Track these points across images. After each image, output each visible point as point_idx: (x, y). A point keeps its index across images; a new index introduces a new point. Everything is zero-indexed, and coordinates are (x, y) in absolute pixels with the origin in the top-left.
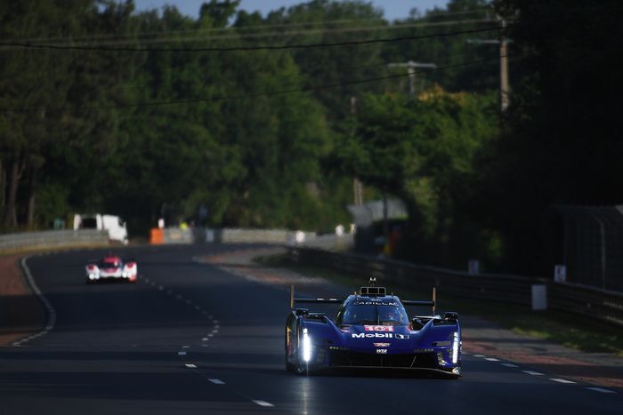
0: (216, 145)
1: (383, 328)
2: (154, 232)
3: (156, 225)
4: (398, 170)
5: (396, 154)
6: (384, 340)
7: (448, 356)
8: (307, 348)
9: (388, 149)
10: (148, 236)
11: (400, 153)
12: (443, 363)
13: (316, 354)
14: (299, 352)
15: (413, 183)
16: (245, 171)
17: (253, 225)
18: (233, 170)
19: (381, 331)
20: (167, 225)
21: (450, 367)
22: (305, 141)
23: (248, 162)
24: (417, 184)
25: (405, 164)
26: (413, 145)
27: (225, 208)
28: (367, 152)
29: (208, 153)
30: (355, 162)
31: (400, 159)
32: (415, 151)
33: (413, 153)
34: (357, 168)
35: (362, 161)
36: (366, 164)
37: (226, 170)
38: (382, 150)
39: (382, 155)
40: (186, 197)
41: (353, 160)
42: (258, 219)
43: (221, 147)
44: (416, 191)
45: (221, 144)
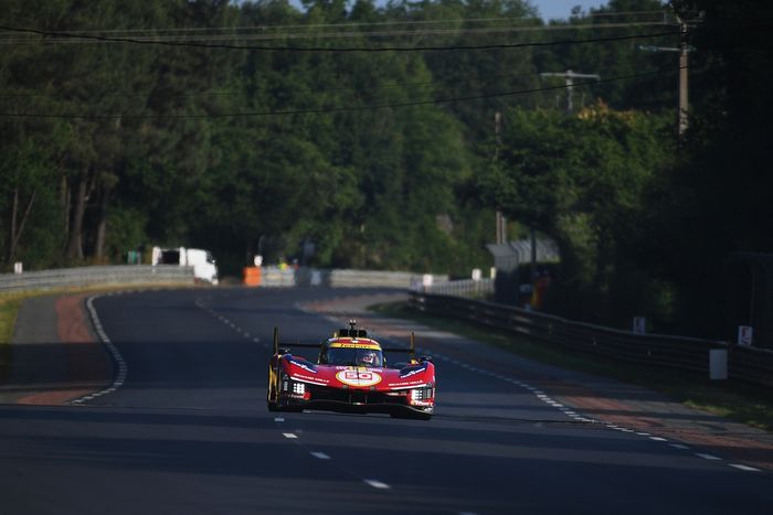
0: (327, 165)
2: (249, 271)
3: (252, 264)
4: (550, 202)
5: (548, 184)
9: (538, 177)
10: (242, 276)
11: (553, 183)
15: (568, 219)
16: (362, 198)
17: (370, 266)
18: (349, 196)
20: (265, 264)
22: (435, 163)
23: (366, 188)
24: (573, 221)
25: (559, 197)
26: (569, 173)
27: (336, 243)
28: (512, 181)
29: (317, 175)
30: (498, 192)
31: (553, 190)
32: (572, 181)
33: (569, 183)
34: (500, 200)
35: (506, 191)
36: (511, 195)
37: (338, 196)
38: (531, 179)
39: (531, 185)
40: (288, 229)
41: (496, 189)
42: (377, 258)
43: (333, 168)
44: (571, 229)
45: (334, 164)
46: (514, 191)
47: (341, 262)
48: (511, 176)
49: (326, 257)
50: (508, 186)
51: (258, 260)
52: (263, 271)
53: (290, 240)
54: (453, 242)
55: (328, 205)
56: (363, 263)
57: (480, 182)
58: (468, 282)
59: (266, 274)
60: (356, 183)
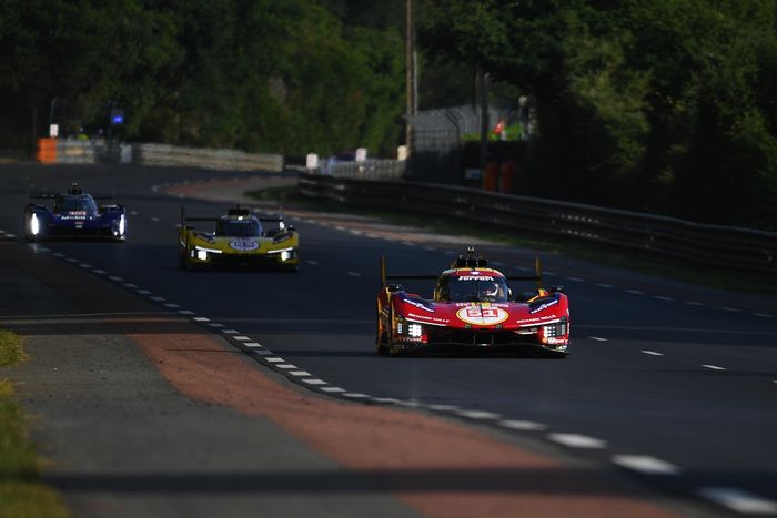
0: (138, 9)
1: (80, 213)
2: (44, 144)
3: (46, 134)
5: (552, 30)
6: (80, 220)
7: (117, 229)
8: (35, 225)
10: (33, 150)
11: (557, 30)
12: (116, 233)
13: (41, 228)
14: (30, 230)
15: (585, 80)
16: (182, 54)
18: (163, 51)
19: (79, 215)
20: (63, 134)
21: (119, 235)
22: (271, 10)
23: (187, 39)
24: (593, 84)
25: (567, 49)
26: (581, 16)
27: (146, 109)
28: (502, 25)
29: (126, 22)
30: (481, 41)
31: (559, 39)
32: (586, 26)
33: (581, 30)
34: (485, 51)
35: (493, 38)
36: (499, 44)
37: (152, 50)
38: (528, 23)
39: (527, 31)
40: (86, 90)
41: (479, 35)
42: (194, 131)
43: (146, 13)
44: (593, 93)
45: (147, 8)
46: (504, 39)
47: (151, 134)
48: (500, 18)
49: (133, 128)
50: (496, 32)
51: (54, 130)
52: (59, 144)
53: (89, 105)
54: (287, 112)
55: (139, 61)
56: (177, 137)
57: (458, 27)
58: (352, 163)
59: (64, 148)
60: (176, 32)
